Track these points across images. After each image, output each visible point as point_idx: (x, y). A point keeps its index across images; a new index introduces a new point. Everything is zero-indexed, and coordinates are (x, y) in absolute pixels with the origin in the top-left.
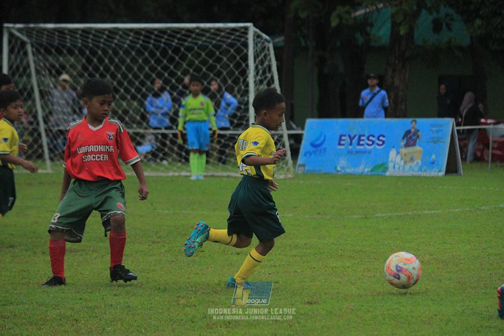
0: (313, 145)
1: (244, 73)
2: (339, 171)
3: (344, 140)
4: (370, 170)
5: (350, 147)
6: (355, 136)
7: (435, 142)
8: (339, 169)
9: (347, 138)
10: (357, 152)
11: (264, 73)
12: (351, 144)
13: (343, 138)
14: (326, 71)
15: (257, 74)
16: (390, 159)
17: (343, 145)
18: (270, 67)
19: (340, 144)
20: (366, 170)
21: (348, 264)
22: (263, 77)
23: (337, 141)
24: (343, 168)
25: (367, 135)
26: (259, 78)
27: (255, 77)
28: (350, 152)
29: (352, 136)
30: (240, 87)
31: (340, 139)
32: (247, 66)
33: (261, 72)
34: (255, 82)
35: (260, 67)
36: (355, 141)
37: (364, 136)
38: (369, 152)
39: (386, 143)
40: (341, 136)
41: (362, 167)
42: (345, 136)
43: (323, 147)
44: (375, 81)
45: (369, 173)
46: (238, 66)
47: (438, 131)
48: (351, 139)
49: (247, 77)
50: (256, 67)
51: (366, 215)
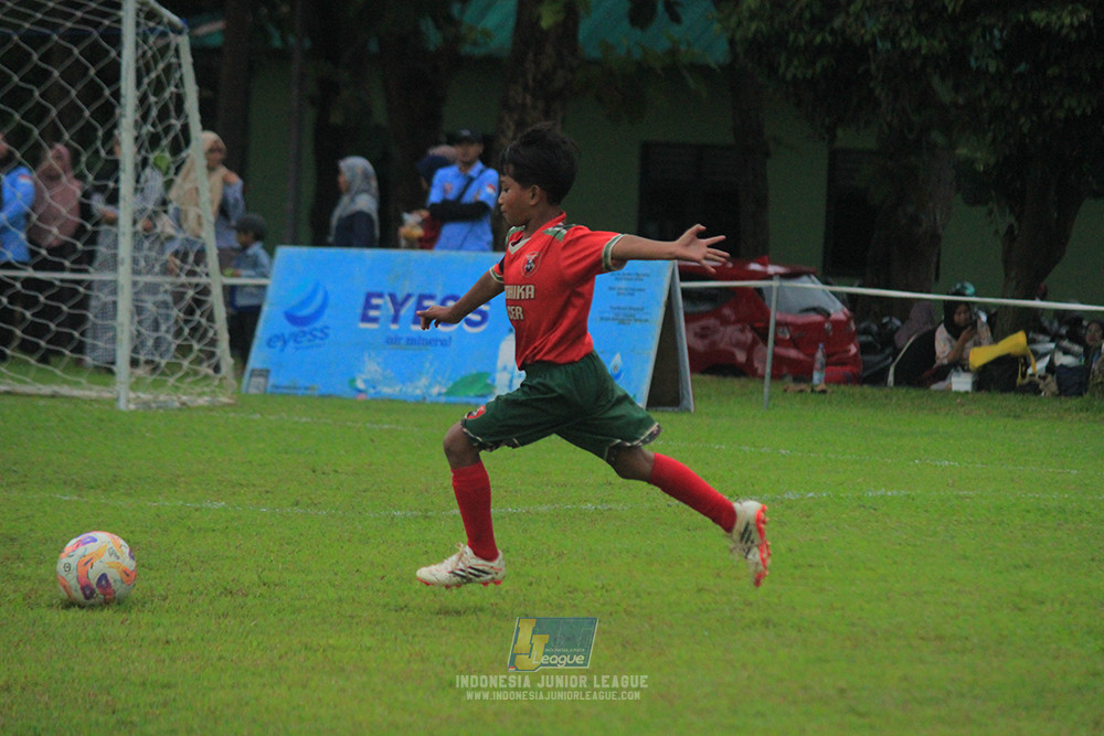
0: (292, 318)
1: (108, 114)
2: (360, 391)
3: (377, 307)
4: (444, 390)
5: (394, 327)
6: (409, 296)
7: (622, 322)
8: (360, 385)
9: (385, 302)
10: (411, 341)
11: (164, 114)
12: (395, 319)
13: (375, 301)
14: (336, 118)
15: (144, 117)
16: (500, 364)
17: (374, 320)
18: (179, 100)
19: (365, 318)
20: (435, 390)
21: (368, 641)
22: (160, 128)
23: (359, 311)
24: (372, 384)
25: (440, 296)
26: (148, 128)
27: (138, 125)
28: (393, 341)
29: (400, 297)
30: (97, 152)
31: (368, 306)
32: (117, 94)
33: (154, 113)
34: (137, 139)
35: (152, 99)
36: (407, 311)
37: (431, 297)
38: (445, 343)
39: (490, 317)
40: (370, 296)
41: (424, 381)
42: (380, 295)
43: (319, 324)
44: (475, 150)
45: (443, 399)
46: (92, 93)
47: (631, 292)
48: (398, 304)
49: (115, 126)
50: (143, 100)
51: (427, 510)
